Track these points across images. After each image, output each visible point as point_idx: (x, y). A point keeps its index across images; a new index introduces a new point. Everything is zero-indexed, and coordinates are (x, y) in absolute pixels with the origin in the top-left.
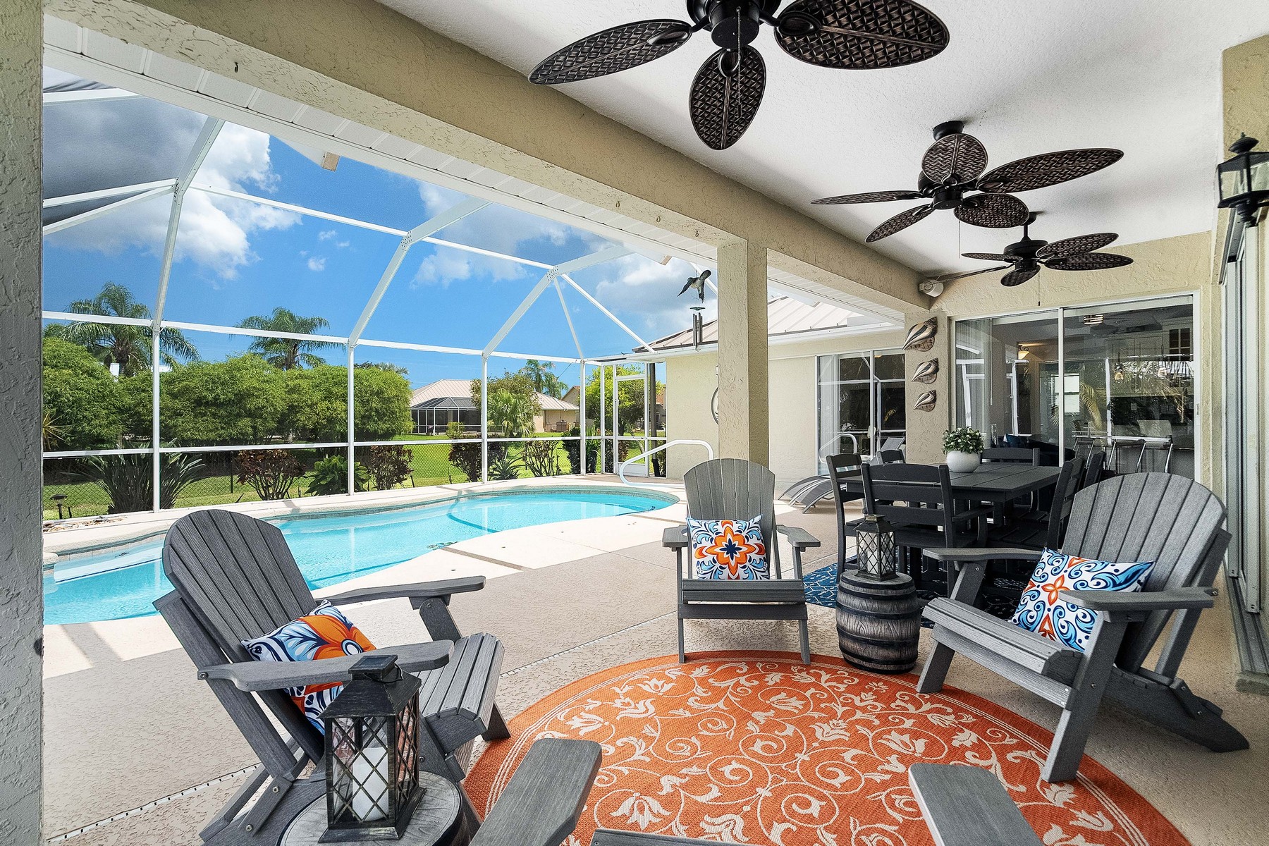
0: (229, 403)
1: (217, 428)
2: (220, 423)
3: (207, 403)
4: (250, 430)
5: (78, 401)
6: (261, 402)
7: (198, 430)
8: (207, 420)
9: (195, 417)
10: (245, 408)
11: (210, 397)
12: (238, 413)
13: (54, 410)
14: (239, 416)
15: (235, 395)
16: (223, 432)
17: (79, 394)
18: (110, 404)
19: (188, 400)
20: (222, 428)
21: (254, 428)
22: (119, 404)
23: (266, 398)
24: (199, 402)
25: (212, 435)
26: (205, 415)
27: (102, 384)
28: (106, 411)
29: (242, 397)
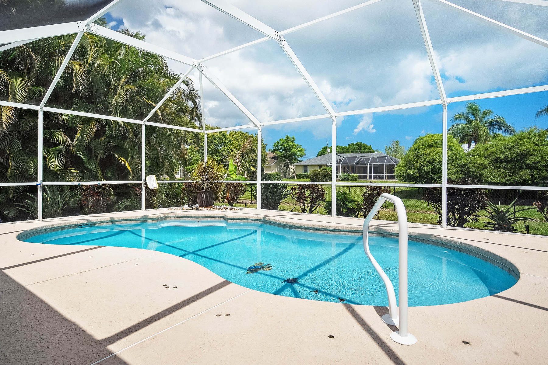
0: (512, 161)
1: (506, 176)
2: (508, 172)
3: (501, 160)
4: (528, 177)
6: (537, 159)
7: (494, 176)
8: (500, 171)
9: (494, 169)
10: (525, 163)
11: (502, 157)
12: (520, 166)
13: (433, 166)
14: (521, 168)
15: (518, 155)
16: (510, 178)
18: (456, 163)
19: (491, 159)
20: (510, 176)
21: (532, 176)
22: (461, 163)
23: (541, 156)
24: (497, 160)
25: (503, 180)
26: (499, 168)
27: (453, 153)
28: (454, 167)
29: (523, 156)
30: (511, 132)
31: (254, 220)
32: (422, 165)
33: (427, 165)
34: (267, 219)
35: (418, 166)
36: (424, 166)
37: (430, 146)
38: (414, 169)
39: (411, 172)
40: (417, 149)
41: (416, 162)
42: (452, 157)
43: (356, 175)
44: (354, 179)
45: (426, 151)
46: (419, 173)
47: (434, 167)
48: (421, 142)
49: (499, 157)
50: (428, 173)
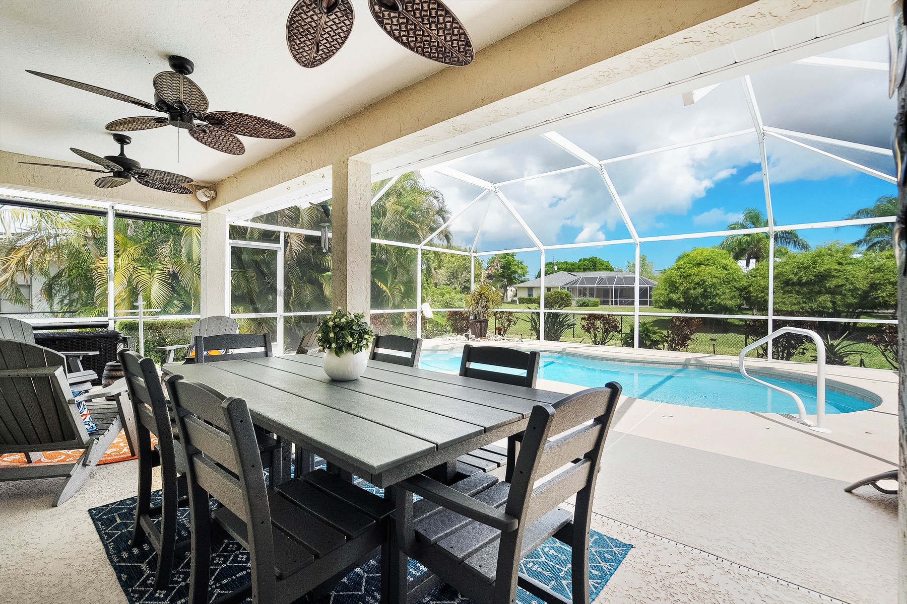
0: (808, 283)
1: (799, 303)
2: (802, 298)
3: (793, 283)
4: (829, 305)
5: (714, 285)
6: (840, 281)
7: (784, 303)
8: (792, 296)
9: (784, 294)
10: (825, 287)
11: (795, 279)
12: (818, 291)
13: (703, 290)
14: (820, 293)
15: (816, 276)
16: (804, 305)
17: (715, 280)
18: (733, 286)
19: (780, 281)
20: (804, 302)
21: (834, 303)
22: (738, 286)
23: (846, 278)
25: (795, 308)
26: (790, 292)
27: (729, 274)
28: (730, 290)
29: (823, 277)
30: (805, 247)
31: (551, 352)
32: (688, 288)
33: (695, 289)
34: (568, 350)
35: (683, 289)
36: (690, 290)
37: (699, 264)
38: (677, 293)
39: (674, 296)
40: (681, 268)
41: (680, 284)
42: (728, 278)
43: (598, 300)
44: (595, 305)
45: (692, 271)
46: (685, 299)
47: (705, 291)
48: (687, 259)
49: (791, 279)
50: (697, 298)
